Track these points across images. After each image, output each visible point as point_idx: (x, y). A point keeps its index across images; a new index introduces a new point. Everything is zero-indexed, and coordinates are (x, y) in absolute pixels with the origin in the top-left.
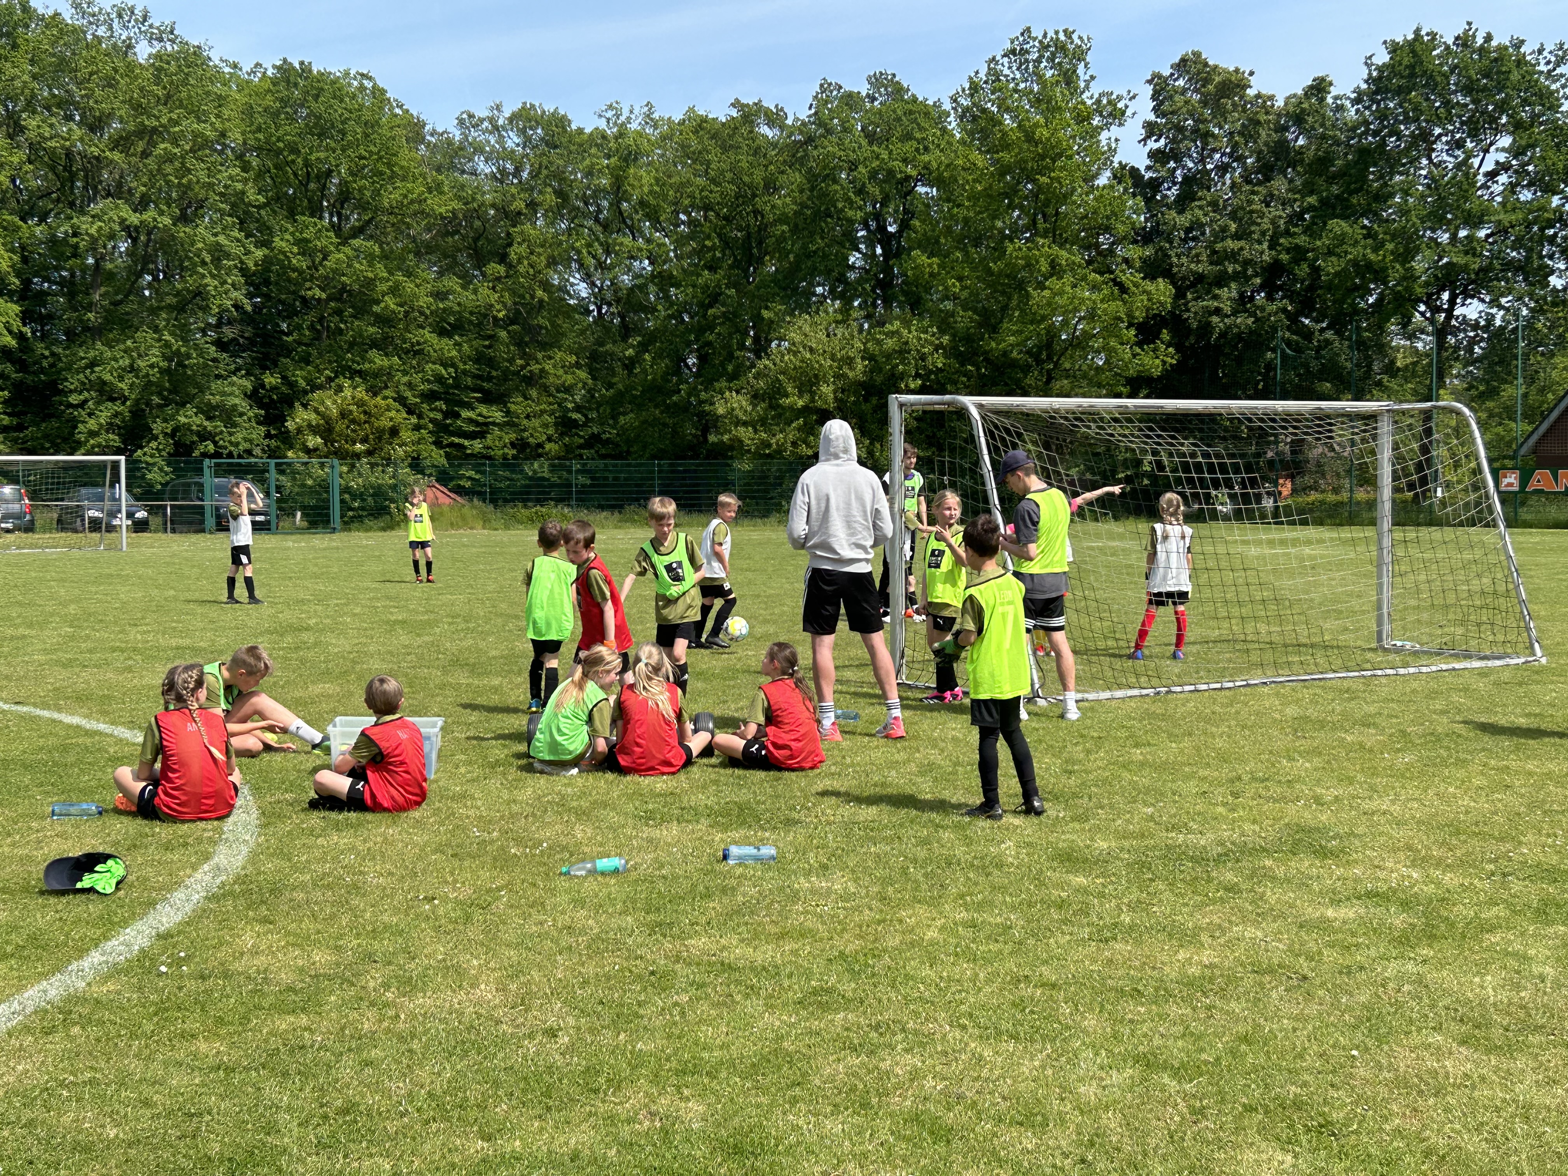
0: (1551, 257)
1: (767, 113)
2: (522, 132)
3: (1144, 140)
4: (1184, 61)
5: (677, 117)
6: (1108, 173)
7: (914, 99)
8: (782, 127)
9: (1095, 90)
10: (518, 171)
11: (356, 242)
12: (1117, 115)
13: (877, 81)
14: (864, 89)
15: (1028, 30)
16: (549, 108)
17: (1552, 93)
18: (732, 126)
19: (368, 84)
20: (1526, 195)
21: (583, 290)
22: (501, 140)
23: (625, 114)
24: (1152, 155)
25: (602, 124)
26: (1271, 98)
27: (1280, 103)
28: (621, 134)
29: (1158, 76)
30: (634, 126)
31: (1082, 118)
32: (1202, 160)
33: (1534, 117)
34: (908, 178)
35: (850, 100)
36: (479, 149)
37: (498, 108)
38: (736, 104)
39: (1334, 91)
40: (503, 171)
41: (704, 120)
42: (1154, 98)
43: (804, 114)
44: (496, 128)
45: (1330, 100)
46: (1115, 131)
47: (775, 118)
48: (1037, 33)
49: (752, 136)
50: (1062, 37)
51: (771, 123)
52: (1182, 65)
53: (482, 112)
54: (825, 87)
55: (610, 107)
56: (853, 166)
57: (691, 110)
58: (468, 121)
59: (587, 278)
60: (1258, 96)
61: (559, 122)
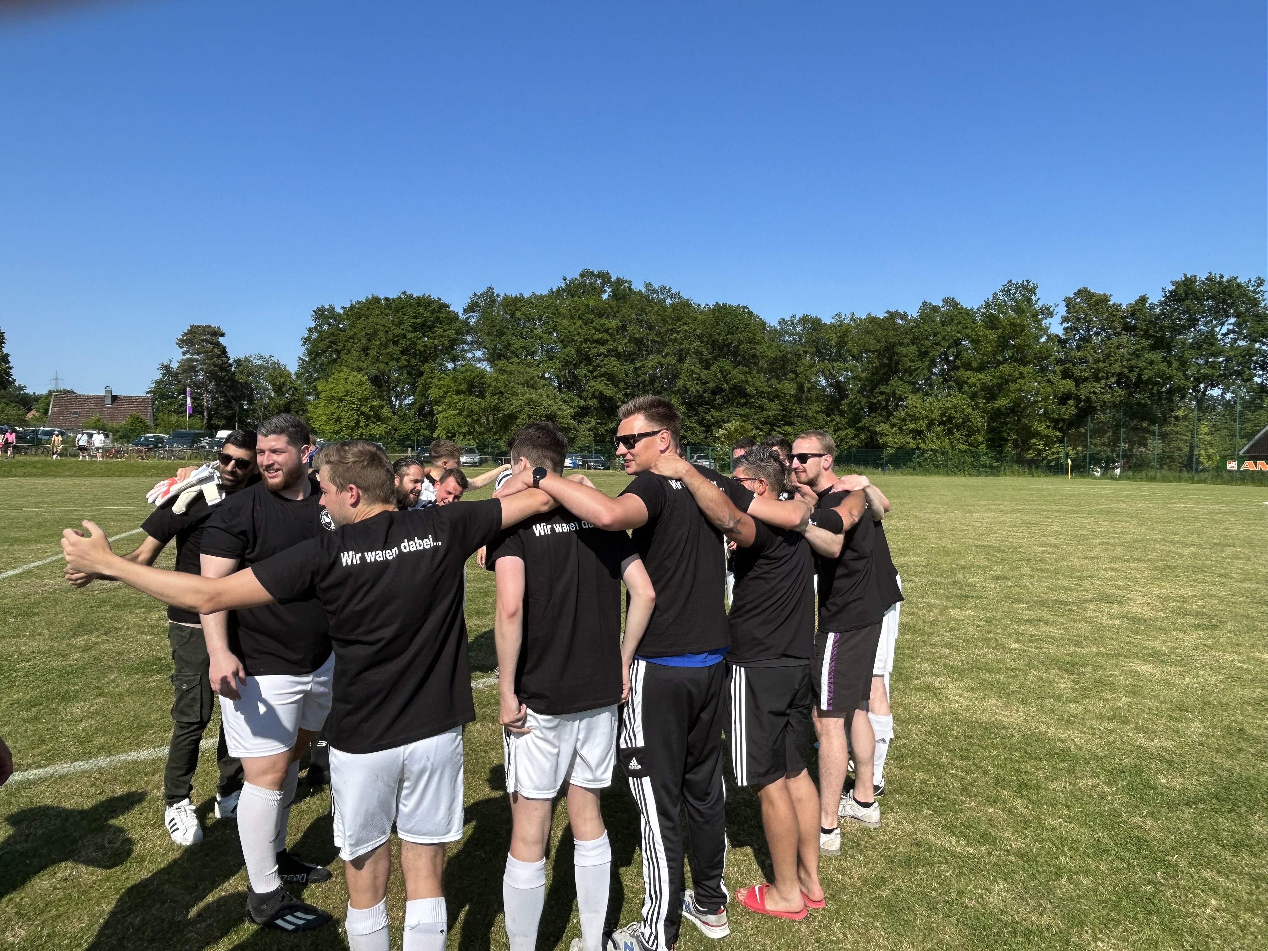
0: (1255, 369)
1: (900, 314)
2: (803, 325)
3: (1062, 323)
4: (1079, 291)
5: (863, 317)
6: (1045, 337)
7: (962, 308)
8: (906, 320)
9: (1040, 304)
10: (801, 339)
11: (741, 367)
12: (1050, 314)
13: (945, 301)
14: (940, 304)
15: (1011, 281)
16: (814, 316)
17: (1255, 299)
18: (886, 319)
19: (746, 310)
20: (1241, 343)
21: (824, 383)
22: (795, 329)
23: (843, 316)
24: (1065, 329)
25: (833, 321)
26: (1121, 305)
27: (1124, 307)
28: (841, 325)
29: (1069, 298)
30: (846, 321)
31: (1035, 315)
32: (1089, 331)
33: (1247, 310)
34: (959, 339)
35: (935, 309)
36: (787, 332)
37: (794, 316)
38: (888, 312)
39: (1149, 301)
40: (795, 340)
41: (875, 318)
42: (1067, 306)
43: (915, 315)
44: (793, 324)
45: (1147, 305)
46: (1049, 320)
47: (903, 317)
48: (1014, 282)
49: (894, 323)
50: (1025, 283)
51: (902, 319)
52: (1079, 293)
53: (788, 319)
54: (925, 304)
55: (837, 315)
56: (935, 335)
57: (869, 314)
58: (783, 322)
59: (826, 378)
60: (1114, 304)
61: (817, 321)
